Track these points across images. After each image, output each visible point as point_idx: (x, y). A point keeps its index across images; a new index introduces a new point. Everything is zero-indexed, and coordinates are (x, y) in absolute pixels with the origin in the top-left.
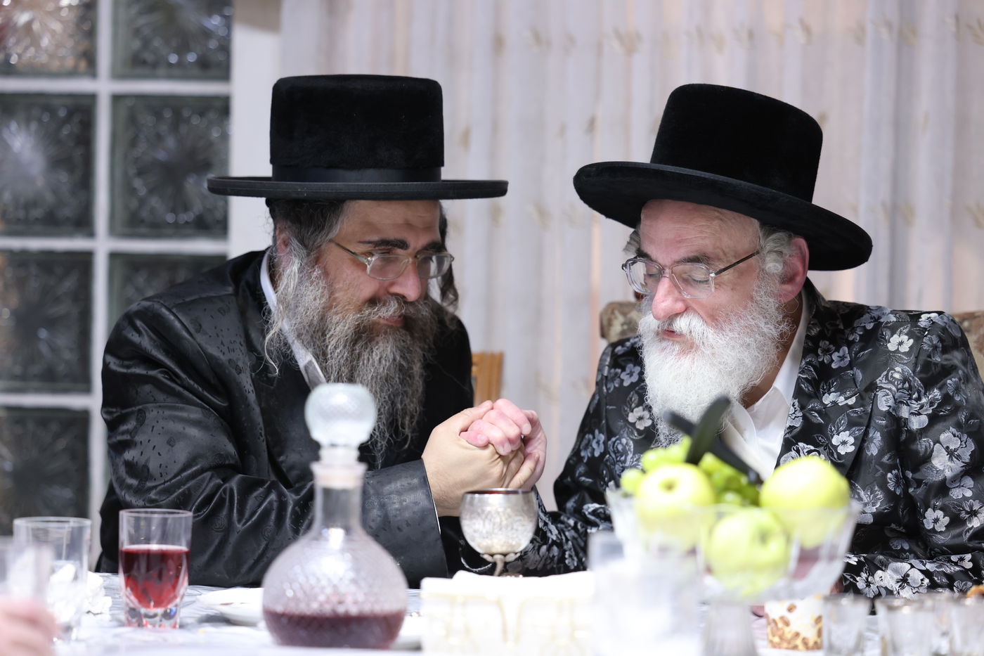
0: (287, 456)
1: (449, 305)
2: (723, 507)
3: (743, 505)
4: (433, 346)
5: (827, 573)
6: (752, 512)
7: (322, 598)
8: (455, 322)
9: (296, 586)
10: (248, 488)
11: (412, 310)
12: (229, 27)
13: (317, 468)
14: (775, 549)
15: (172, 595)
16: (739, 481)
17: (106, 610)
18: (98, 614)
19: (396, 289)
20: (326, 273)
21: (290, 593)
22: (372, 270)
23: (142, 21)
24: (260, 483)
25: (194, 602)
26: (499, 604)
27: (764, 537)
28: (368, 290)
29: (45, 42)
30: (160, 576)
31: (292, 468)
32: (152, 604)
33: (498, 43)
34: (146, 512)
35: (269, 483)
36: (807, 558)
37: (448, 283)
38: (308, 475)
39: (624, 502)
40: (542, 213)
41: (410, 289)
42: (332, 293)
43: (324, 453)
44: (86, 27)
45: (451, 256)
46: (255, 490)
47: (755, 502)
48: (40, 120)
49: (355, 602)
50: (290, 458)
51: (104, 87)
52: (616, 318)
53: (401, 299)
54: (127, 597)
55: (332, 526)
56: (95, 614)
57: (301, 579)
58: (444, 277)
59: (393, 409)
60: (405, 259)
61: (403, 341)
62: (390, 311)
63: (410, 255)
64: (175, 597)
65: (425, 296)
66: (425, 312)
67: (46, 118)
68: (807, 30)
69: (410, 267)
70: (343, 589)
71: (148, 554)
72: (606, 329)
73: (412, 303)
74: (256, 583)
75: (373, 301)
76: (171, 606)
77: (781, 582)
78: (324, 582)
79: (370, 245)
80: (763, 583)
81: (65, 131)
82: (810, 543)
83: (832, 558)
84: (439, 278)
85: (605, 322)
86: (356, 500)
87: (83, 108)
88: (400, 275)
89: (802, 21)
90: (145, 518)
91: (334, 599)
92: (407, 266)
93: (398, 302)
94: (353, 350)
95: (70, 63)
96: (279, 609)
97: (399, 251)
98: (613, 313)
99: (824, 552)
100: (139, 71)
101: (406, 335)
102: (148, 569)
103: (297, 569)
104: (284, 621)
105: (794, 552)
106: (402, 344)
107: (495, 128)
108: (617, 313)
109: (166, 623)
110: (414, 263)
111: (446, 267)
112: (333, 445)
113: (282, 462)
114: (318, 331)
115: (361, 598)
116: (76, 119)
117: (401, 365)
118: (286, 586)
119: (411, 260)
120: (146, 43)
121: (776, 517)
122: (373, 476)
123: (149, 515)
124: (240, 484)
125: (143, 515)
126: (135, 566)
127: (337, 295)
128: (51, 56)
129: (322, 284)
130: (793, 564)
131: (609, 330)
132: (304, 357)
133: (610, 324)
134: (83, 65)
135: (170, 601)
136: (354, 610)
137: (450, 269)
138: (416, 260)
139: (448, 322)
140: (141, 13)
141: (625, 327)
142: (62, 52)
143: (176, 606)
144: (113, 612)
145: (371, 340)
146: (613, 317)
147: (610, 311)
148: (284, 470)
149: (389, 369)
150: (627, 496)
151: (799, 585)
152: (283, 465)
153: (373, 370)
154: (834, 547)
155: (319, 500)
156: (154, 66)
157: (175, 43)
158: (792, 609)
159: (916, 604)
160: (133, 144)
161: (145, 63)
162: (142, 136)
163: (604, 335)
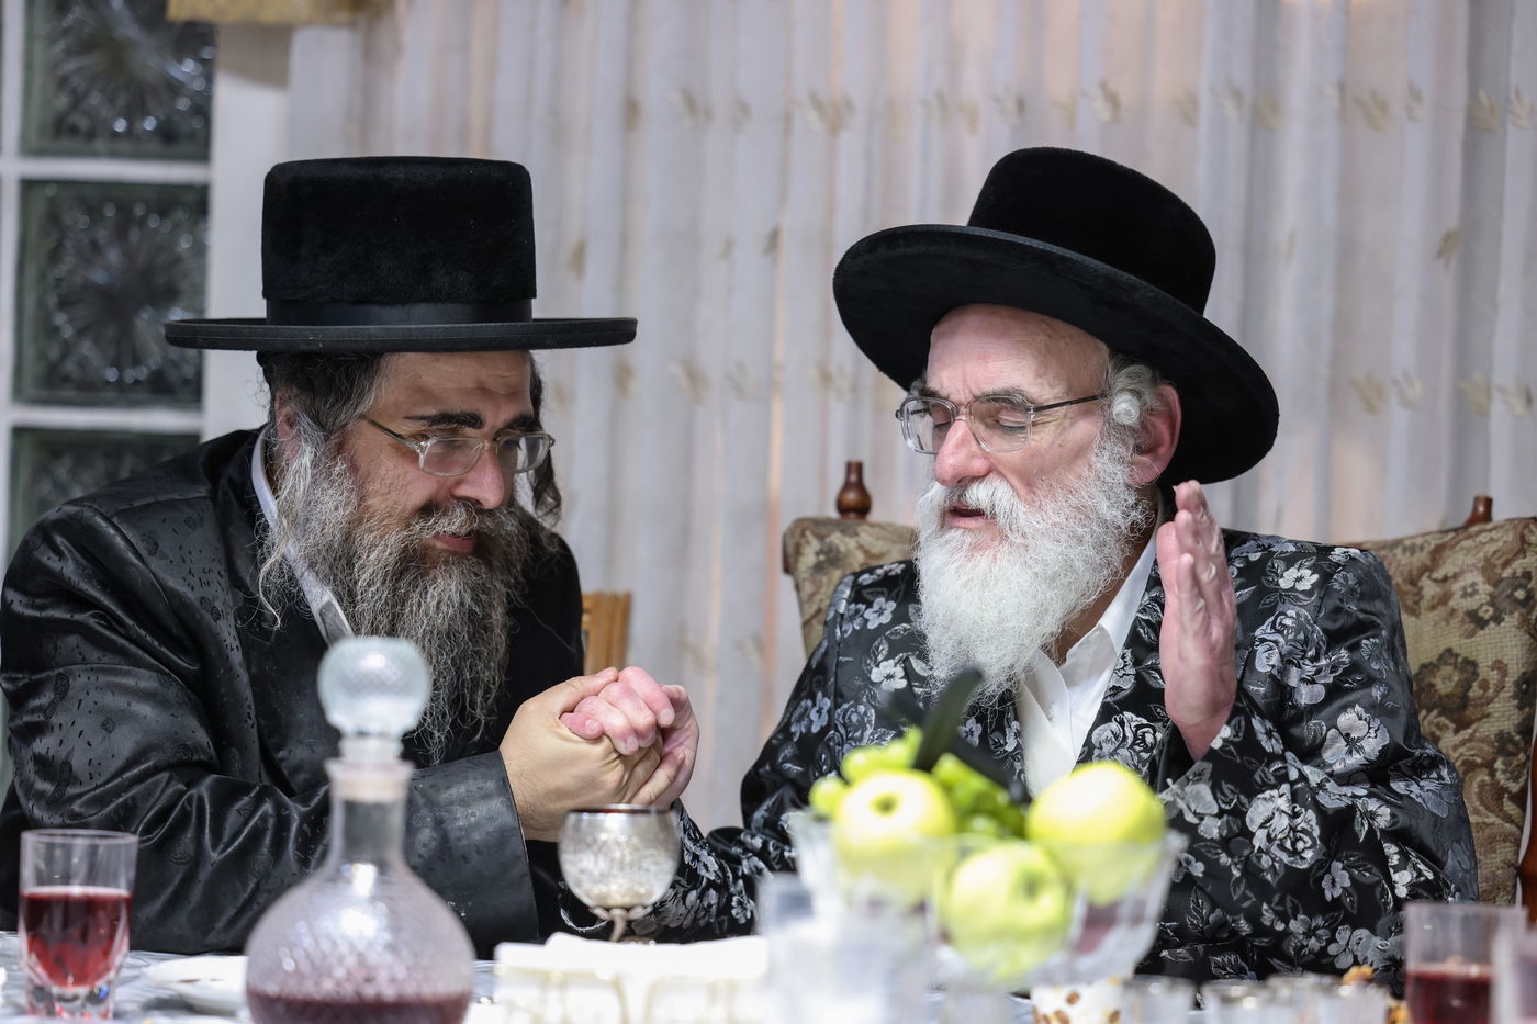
0: (290, 751)
1: (547, 514)
2: (970, 840)
4: (521, 579)
5: (1131, 942)
6: (1016, 848)
7: (340, 973)
8: (556, 540)
9: (299, 953)
10: (224, 798)
11: (489, 523)
12: (209, 79)
13: (335, 769)
14: (1049, 906)
15: (102, 966)
16: (994, 799)
19: (464, 491)
20: (354, 468)
21: (289, 965)
22: (427, 462)
23: (70, 66)
24: (244, 789)
25: (137, 977)
26: (617, 985)
27: (1031, 887)
28: (419, 493)
30: (84, 936)
31: (297, 769)
32: (71, 979)
33: (631, 111)
35: (258, 788)
36: (1099, 920)
37: (545, 480)
38: (321, 779)
39: (815, 830)
40: (695, 377)
41: (487, 490)
42: (362, 499)
43: (348, 746)
45: (550, 438)
46: (237, 800)
47: (1019, 832)
49: (393, 980)
50: (295, 753)
51: (8, 167)
52: (808, 542)
53: (474, 506)
54: (31, 968)
55: (358, 861)
57: (307, 942)
58: (537, 471)
59: (458, 680)
60: (479, 442)
61: (476, 575)
62: (455, 522)
63: (485, 436)
64: (108, 969)
65: (510, 501)
66: (511, 526)
68: (1112, 100)
69: (486, 456)
70: (372, 961)
71: (67, 900)
72: (791, 561)
73: (490, 513)
74: (237, 949)
75: (428, 510)
76: (100, 984)
77: (1057, 958)
78: (343, 948)
79: (424, 422)
80: (1030, 958)
82: (1103, 897)
83: (1137, 920)
84: (531, 472)
85: (791, 549)
86: (397, 821)
88: (470, 467)
89: (1103, 86)
90: (63, 845)
91: (359, 976)
92: (481, 455)
93: (467, 511)
94: (395, 589)
96: (273, 990)
97: (469, 431)
98: (803, 535)
99: (1124, 912)
100: (65, 143)
101: (478, 564)
102: (66, 925)
103: (302, 927)
104: (280, 1008)
105: (1079, 911)
106: (474, 578)
107: (625, 243)
108: (808, 533)
109: (93, 1010)
110: (492, 450)
111: (541, 454)
112: (362, 734)
113: (282, 760)
114: (341, 557)
115: (399, 973)
117: (472, 613)
118: (283, 953)
119: (487, 445)
120: (77, 100)
121: (1052, 856)
122: (423, 777)
123: (69, 841)
124: (213, 790)
125: (59, 840)
126: (46, 921)
127: (369, 502)
129: (348, 483)
130: (1075, 930)
131: (796, 561)
132: (319, 596)
133: (798, 551)
135: (99, 976)
136: (390, 993)
137: (548, 458)
138: (495, 445)
139: (545, 541)
140: (70, 52)
141: (822, 557)
143: (110, 983)
145: (424, 574)
146: (803, 541)
147: (799, 530)
148: (286, 772)
149: (453, 619)
150: (822, 819)
151: (1085, 963)
152: (284, 764)
153: (425, 622)
154: (1140, 905)
155: (337, 820)
156: (91, 135)
157: (122, 101)
158: (1072, 999)
159: (1265, 994)
160: (55, 256)
161: (74, 131)
162: (68, 244)
163: (788, 569)
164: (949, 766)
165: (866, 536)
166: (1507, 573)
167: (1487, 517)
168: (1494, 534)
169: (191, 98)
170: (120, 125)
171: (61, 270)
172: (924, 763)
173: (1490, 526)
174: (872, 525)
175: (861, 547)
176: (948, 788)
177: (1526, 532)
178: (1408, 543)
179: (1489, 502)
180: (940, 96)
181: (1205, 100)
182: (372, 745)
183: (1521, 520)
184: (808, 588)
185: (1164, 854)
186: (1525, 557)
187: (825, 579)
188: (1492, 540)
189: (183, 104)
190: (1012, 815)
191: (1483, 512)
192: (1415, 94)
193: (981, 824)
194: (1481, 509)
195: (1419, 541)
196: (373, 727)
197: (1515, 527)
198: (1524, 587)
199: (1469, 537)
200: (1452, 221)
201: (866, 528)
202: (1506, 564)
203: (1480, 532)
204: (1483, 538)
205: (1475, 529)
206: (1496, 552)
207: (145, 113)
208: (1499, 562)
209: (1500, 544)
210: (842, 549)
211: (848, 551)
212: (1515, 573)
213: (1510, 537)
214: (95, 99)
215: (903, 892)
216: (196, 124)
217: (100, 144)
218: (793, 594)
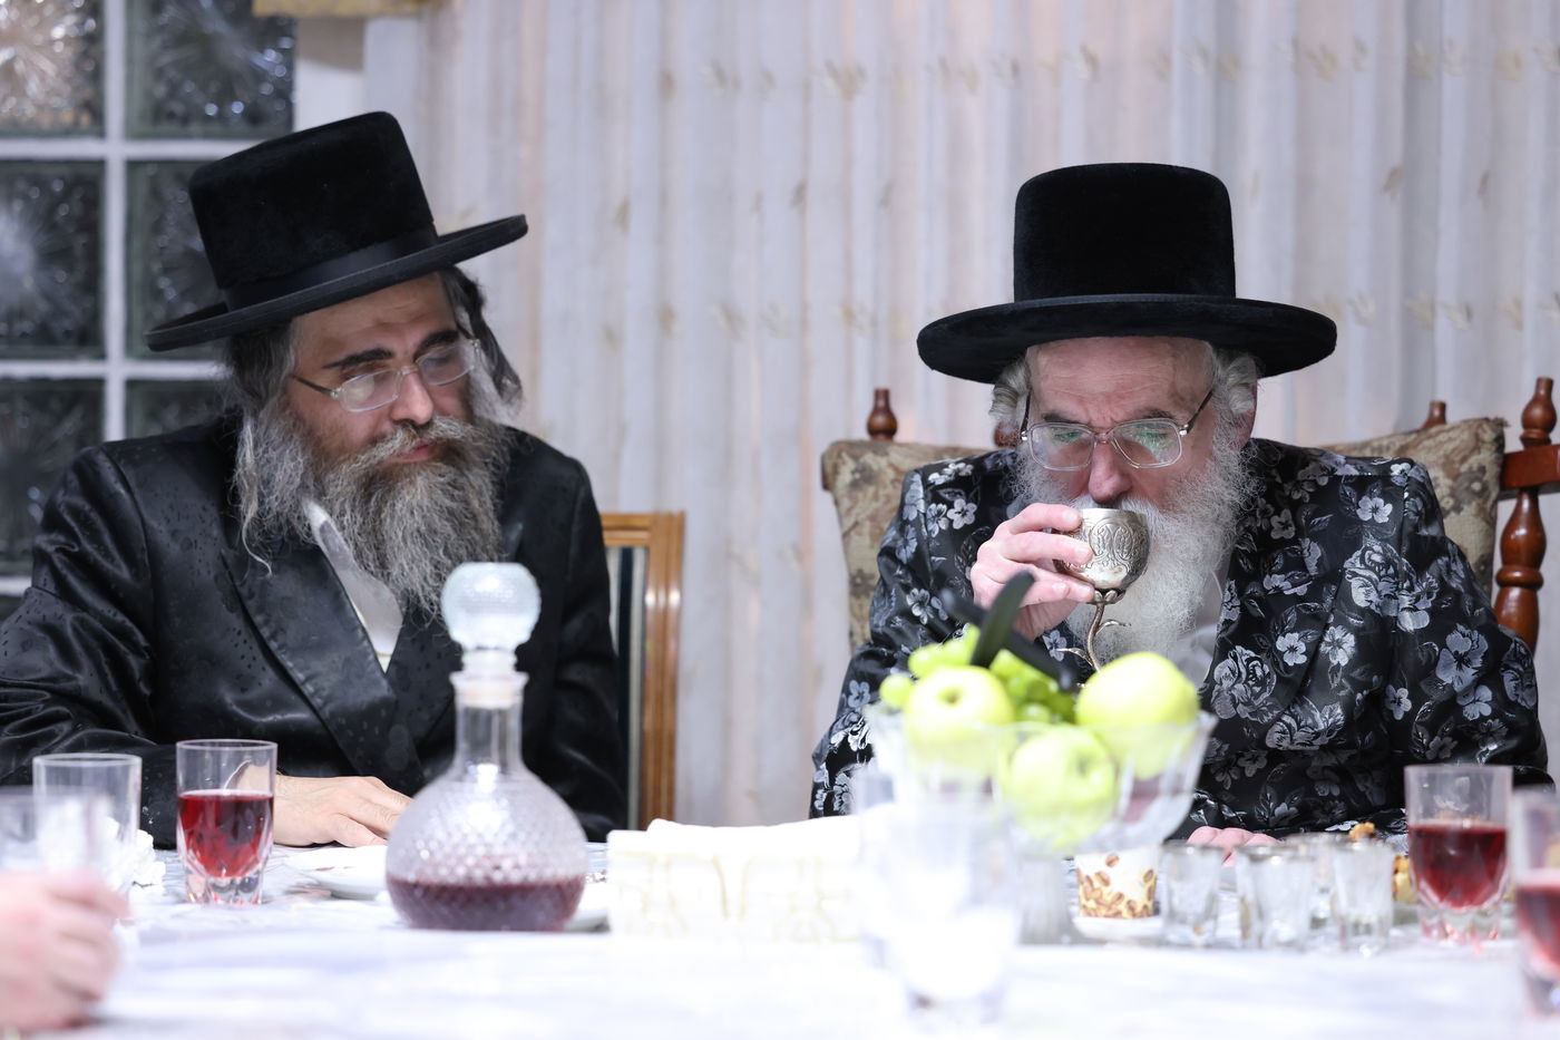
2: (1026, 726)
3: (1052, 722)
5: (1170, 811)
6: (1065, 730)
7: (470, 861)
9: (434, 845)
12: (289, 65)
13: (458, 680)
14: (1100, 779)
15: (251, 859)
16: (1046, 688)
17: (158, 880)
18: (146, 885)
21: (425, 855)
23: (166, 59)
26: (715, 864)
27: (1083, 766)
29: (34, 87)
30: (235, 832)
32: (224, 871)
33: (666, 82)
34: (213, 744)
36: (1143, 792)
40: (732, 317)
43: (467, 659)
44: (89, 67)
47: (1070, 718)
48: (26, 197)
49: (517, 866)
51: (115, 150)
52: (844, 463)
53: (410, 425)
54: (189, 861)
55: (482, 762)
56: (142, 886)
57: (440, 835)
64: (256, 861)
67: (35, 194)
68: (1092, 61)
70: (498, 850)
71: (218, 801)
72: (830, 479)
73: (427, 425)
76: (250, 874)
77: (1107, 828)
78: (472, 840)
80: (1084, 828)
81: (63, 211)
82: (1147, 772)
83: (1176, 791)
85: (828, 470)
86: (515, 725)
87: (85, 180)
89: (1084, 49)
90: (212, 753)
91: (488, 864)
93: (405, 431)
95: (67, 117)
96: (411, 877)
98: (842, 455)
99: (1164, 785)
100: (166, 127)
102: (218, 823)
103: (435, 821)
104: (418, 893)
105: (1126, 785)
107: (664, 200)
108: (847, 454)
109: (244, 897)
112: (480, 648)
115: (523, 860)
116: (77, 195)
118: (420, 844)
119: (407, 369)
120: (174, 90)
121: (1099, 737)
123: (217, 748)
125: (208, 748)
126: (200, 820)
128: (40, 107)
130: (1124, 802)
131: (834, 479)
133: (835, 471)
134: (85, 119)
135: (247, 869)
136: (516, 877)
138: (415, 367)
140: (165, 47)
141: (859, 476)
142: (56, 101)
143: (258, 872)
144: (165, 883)
146: (839, 461)
147: (835, 452)
150: (890, 712)
151: (1132, 831)
154: (1179, 777)
155: (461, 726)
156: (185, 120)
157: (213, 88)
158: (1110, 863)
159: (1288, 853)
160: (157, 228)
161: (171, 116)
162: (170, 217)
163: (827, 485)
164: (1005, 659)
165: (895, 456)
166: (1464, 468)
167: (1442, 419)
168: (1452, 434)
169: (273, 83)
170: (212, 110)
171: (163, 240)
172: (983, 659)
173: (1447, 427)
174: (901, 445)
175: (891, 465)
176: (1004, 680)
177: (1480, 431)
178: (1375, 444)
179: (1443, 407)
180: (943, 63)
181: (1177, 59)
182: (490, 657)
183: (1475, 420)
184: (846, 503)
185: (1199, 731)
186: (1479, 453)
187: (860, 495)
188: (1450, 440)
189: (266, 89)
190: (1062, 702)
191: (1438, 416)
192: (1361, 48)
193: (1034, 710)
194: (1437, 413)
195: (1385, 442)
196: (490, 642)
197: (1470, 427)
198: (1479, 480)
199: (1430, 437)
200: (1396, 157)
201: (895, 448)
202: (1464, 460)
203: (1438, 433)
204: (1442, 437)
205: (1434, 430)
206: (1454, 450)
207: (234, 98)
208: (1457, 458)
209: (1457, 442)
210: (875, 467)
211: (880, 469)
212: (1471, 468)
213: (1466, 436)
214: (189, 87)
215: (972, 776)
216: (279, 106)
217: (195, 127)
218: (832, 508)
